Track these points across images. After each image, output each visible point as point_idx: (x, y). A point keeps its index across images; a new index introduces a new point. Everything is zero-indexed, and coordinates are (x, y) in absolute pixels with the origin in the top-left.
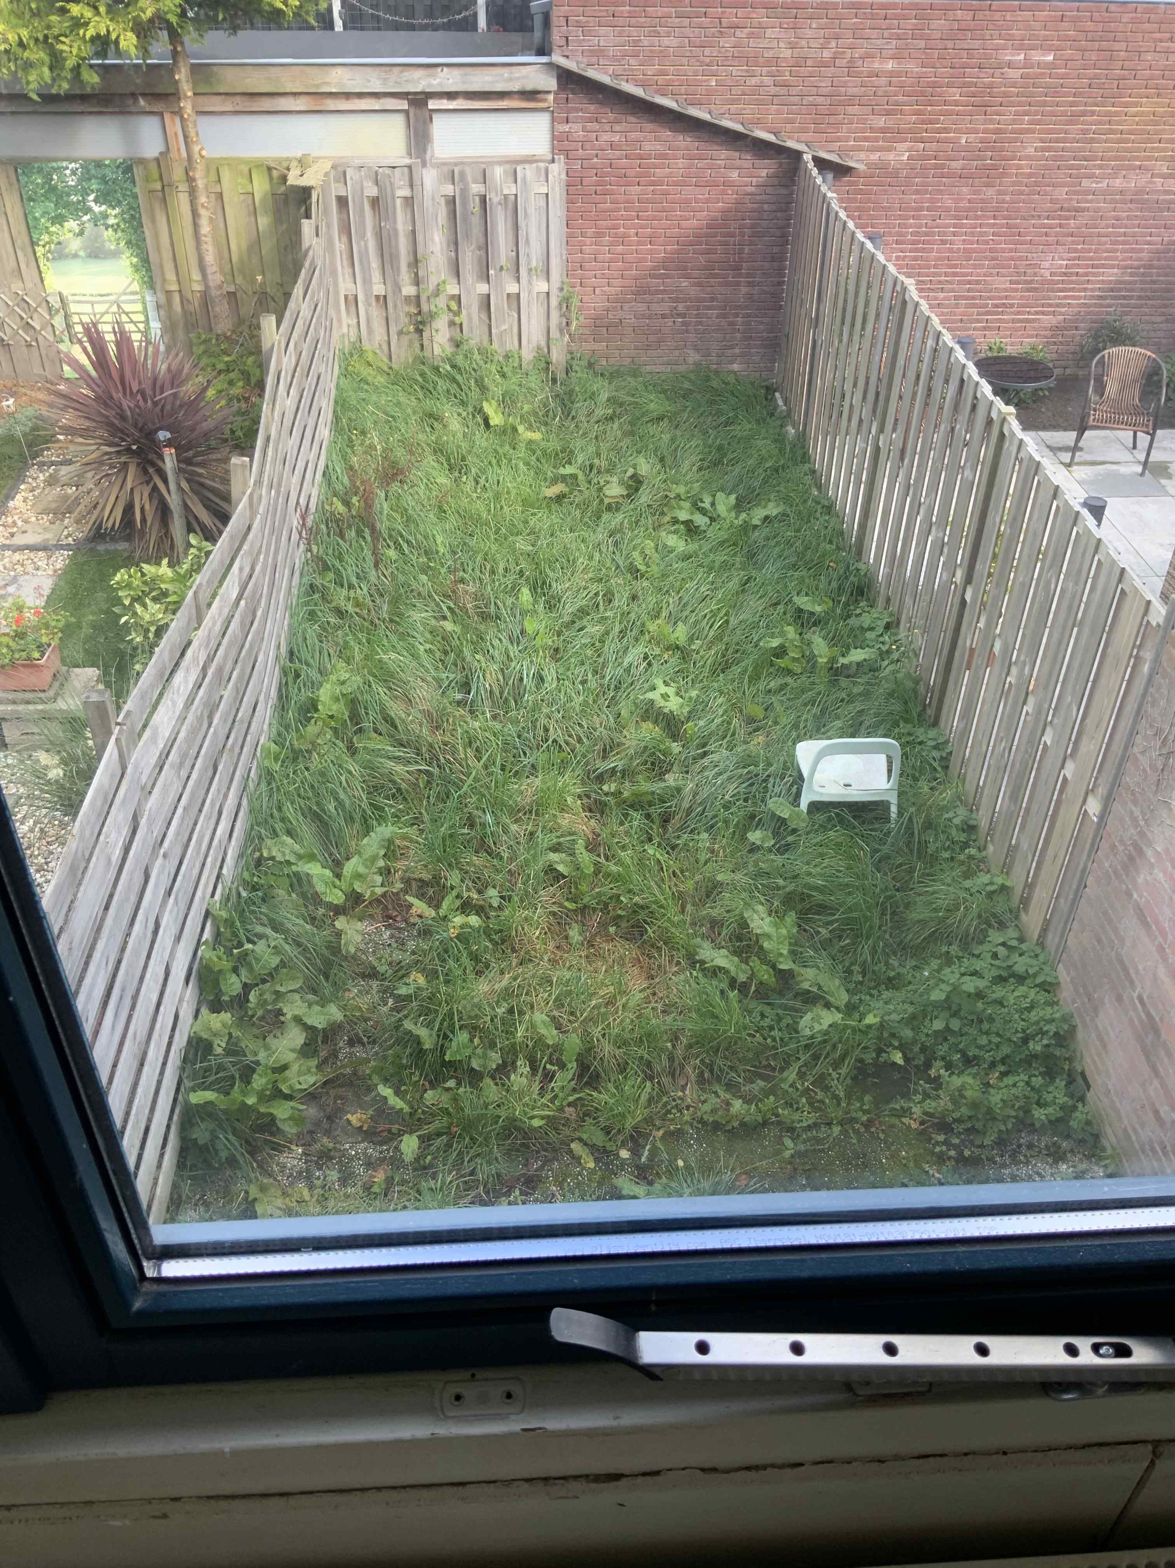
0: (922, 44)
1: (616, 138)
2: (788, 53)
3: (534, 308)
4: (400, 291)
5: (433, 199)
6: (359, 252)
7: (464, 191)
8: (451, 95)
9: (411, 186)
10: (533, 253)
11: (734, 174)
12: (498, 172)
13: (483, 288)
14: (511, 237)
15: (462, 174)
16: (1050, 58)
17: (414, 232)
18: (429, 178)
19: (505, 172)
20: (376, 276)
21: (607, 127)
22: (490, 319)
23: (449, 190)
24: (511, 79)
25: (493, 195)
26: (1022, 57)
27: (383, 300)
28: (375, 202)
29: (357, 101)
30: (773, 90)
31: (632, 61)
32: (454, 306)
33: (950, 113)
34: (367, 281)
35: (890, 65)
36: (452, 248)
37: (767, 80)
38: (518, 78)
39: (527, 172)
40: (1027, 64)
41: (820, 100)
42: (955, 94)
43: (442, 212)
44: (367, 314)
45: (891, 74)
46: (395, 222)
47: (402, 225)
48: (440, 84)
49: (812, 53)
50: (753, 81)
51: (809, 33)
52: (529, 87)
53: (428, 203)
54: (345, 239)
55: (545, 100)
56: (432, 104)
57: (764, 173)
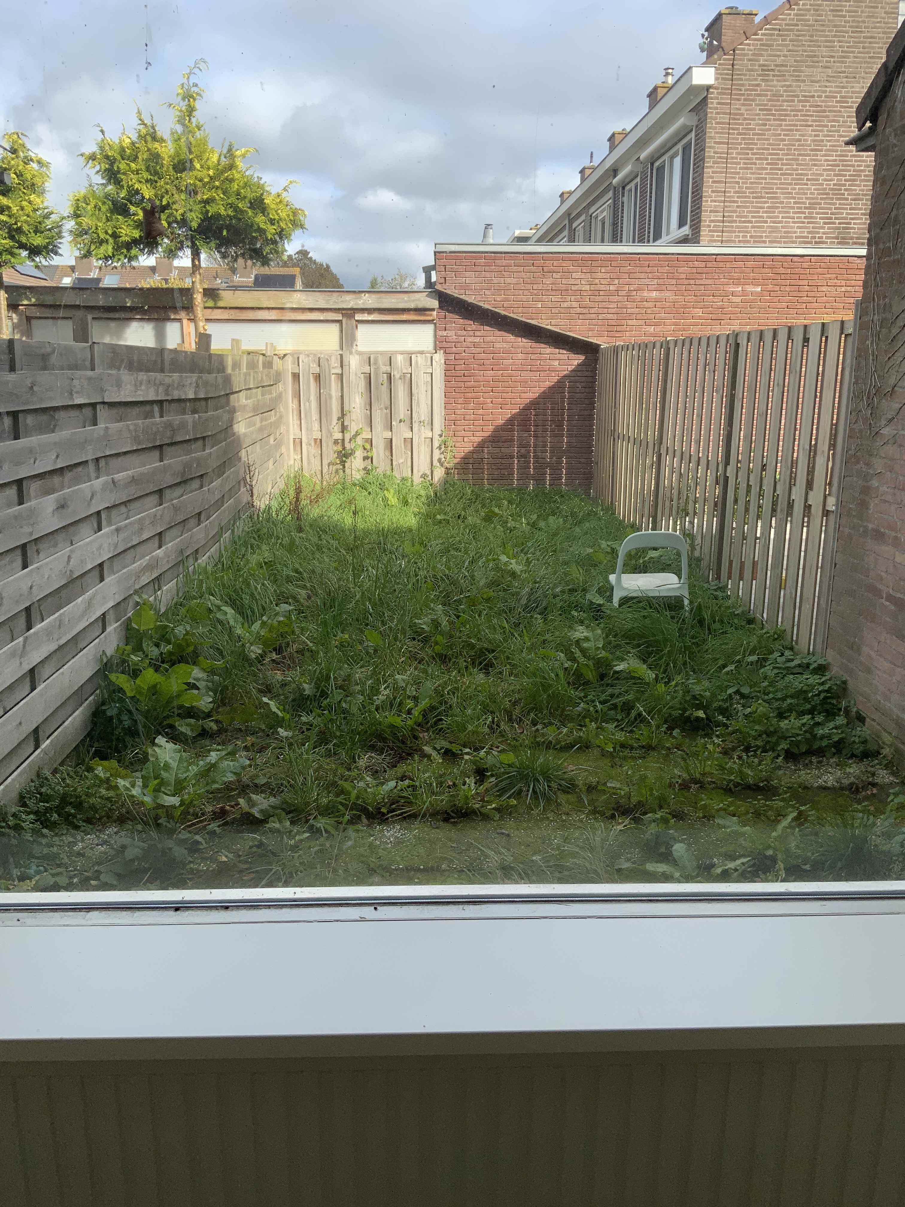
0: (674, 282)
1: (477, 340)
2: (587, 287)
3: (423, 448)
4: (331, 435)
5: (356, 374)
6: (305, 409)
7: (377, 369)
8: (370, 311)
9: (342, 366)
10: (422, 411)
11: (556, 363)
12: (400, 358)
13: (388, 434)
14: (408, 400)
15: (376, 360)
16: (759, 289)
17: (342, 396)
18: (354, 362)
19: (404, 358)
20: (316, 426)
21: (471, 333)
22: (392, 456)
23: (367, 369)
24: (409, 301)
25: (396, 373)
26: (740, 289)
27: (320, 443)
28: (318, 378)
29: (309, 314)
30: (579, 310)
31: (487, 292)
32: (368, 446)
33: (696, 325)
34: (309, 430)
35: (654, 294)
36: (368, 408)
37: (575, 304)
38: (414, 301)
39: (419, 360)
40: (744, 293)
41: (610, 316)
42: (699, 312)
43: (362, 384)
44: (308, 451)
45: (656, 300)
46: (330, 390)
47: (335, 392)
48: (363, 303)
49: (602, 287)
50: (566, 305)
51: (600, 275)
52: (420, 306)
53: (352, 377)
54: (296, 401)
55: (431, 315)
56: (358, 317)
57: (576, 363)
